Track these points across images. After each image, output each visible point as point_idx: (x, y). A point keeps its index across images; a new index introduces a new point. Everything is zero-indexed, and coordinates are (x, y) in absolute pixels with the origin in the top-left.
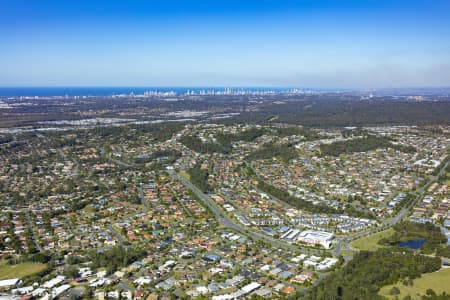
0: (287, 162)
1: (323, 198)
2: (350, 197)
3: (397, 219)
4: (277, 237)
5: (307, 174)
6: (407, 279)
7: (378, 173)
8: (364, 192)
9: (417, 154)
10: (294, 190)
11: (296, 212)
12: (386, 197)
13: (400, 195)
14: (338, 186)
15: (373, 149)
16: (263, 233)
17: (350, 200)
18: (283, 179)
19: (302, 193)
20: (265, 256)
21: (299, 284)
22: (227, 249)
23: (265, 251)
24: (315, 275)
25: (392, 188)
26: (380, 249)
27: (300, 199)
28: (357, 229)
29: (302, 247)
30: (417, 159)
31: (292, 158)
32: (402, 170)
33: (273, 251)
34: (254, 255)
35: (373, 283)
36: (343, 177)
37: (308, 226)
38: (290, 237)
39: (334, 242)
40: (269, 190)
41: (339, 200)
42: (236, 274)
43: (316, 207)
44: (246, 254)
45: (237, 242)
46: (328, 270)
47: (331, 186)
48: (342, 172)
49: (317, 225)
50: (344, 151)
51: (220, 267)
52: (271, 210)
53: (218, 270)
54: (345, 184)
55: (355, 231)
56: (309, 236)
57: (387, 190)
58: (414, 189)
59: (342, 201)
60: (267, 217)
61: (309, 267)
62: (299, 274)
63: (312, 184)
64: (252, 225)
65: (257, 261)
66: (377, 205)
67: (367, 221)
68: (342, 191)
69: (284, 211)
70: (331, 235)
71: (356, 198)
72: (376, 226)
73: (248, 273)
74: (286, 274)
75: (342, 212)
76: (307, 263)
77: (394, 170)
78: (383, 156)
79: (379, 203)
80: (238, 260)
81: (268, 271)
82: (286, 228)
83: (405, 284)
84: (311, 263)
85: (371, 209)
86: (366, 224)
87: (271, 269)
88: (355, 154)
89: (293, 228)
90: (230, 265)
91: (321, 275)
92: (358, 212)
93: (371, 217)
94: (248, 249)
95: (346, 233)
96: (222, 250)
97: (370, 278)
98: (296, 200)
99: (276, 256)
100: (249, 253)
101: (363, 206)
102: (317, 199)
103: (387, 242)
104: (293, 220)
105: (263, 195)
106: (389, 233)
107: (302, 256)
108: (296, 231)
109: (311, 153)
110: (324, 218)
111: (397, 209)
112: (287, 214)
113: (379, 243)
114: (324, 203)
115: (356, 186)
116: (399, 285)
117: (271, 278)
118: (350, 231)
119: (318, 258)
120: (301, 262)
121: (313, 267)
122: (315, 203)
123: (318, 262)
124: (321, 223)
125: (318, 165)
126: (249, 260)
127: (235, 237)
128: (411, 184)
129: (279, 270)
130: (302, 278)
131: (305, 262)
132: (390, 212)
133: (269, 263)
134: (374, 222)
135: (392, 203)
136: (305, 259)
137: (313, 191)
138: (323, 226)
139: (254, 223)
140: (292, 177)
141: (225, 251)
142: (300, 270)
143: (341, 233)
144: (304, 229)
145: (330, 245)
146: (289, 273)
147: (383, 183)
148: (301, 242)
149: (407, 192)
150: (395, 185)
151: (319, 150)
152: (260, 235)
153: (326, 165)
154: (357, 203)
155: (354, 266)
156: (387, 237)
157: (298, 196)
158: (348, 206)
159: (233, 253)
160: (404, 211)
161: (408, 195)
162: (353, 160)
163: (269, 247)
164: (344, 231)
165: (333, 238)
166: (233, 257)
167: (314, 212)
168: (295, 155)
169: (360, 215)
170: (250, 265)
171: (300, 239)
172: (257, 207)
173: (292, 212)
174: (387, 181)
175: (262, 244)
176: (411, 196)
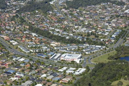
0: (46, 13)
1: (72, 35)
2: (88, 33)
3: (117, 45)
4: (47, 58)
5: (60, 20)
6: (126, 76)
7: (103, 18)
8: (96, 30)
9: (125, 6)
10: (53, 31)
11: (57, 43)
12: (110, 32)
13: (118, 31)
14: (80, 27)
15: (99, 3)
16: (39, 57)
17: (89, 35)
18: (45, 24)
19: (58, 32)
20: (43, 69)
21: (65, 83)
22: (18, 66)
23: (42, 67)
24: (74, 78)
25: (112, 27)
26: (109, 62)
27: (58, 36)
28: (95, 51)
29: (63, 63)
30: (126, 9)
31: (48, 11)
32: (118, 16)
33: (47, 66)
34: (36, 69)
35: (108, 80)
36: (82, 21)
37: (65, 51)
38: (56, 58)
39: (82, 59)
40: (37, 31)
41: (82, 35)
42: (27, 80)
43: (68, 40)
44: (31, 69)
45: (23, 62)
46: (81, 75)
47: (76, 27)
48: (81, 19)
49: (71, 50)
50: (81, 5)
51: (16, 77)
52: (41, 43)
53: (15, 78)
54: (84, 26)
55: (94, 53)
56: (67, 57)
57: (110, 28)
58: (126, 27)
59: (83, 36)
60: (39, 47)
61: (70, 74)
62: (64, 78)
63: (64, 26)
64: (31, 52)
65: (38, 72)
66: (105, 37)
67: (100, 46)
68: (83, 30)
69: (49, 43)
70: (80, 55)
71: (92, 33)
72: (106, 49)
73: (34, 79)
74: (57, 79)
75: (84, 43)
76: (68, 72)
77: (113, 16)
78: (106, 8)
79: (106, 36)
80: (26, 72)
81: (45, 78)
82: (52, 53)
83: (125, 79)
84: (70, 72)
85: (102, 40)
86: (100, 48)
87: (47, 76)
88: (88, 7)
89: (56, 53)
90: (22, 75)
91: (77, 78)
92: (94, 42)
93: (102, 44)
94: (32, 66)
95: (88, 54)
96: (15, 67)
97: (106, 77)
98: (55, 36)
99: (49, 69)
100: (33, 68)
101: (96, 38)
102: (68, 35)
103: (113, 58)
104: (55, 48)
105: (34, 34)
106: (114, 53)
107: (65, 68)
108: (59, 55)
109: (60, 7)
110: (74, 47)
111: (117, 39)
112: (52, 44)
113: (108, 59)
114: (73, 38)
115: (91, 27)
116: (122, 80)
117: (48, 81)
118: (91, 53)
119: (74, 69)
120: (65, 71)
121: (72, 73)
122: (67, 38)
123: (74, 70)
124: (73, 49)
125: (66, 14)
126: (33, 72)
127: (22, 60)
128: (123, 25)
129: (52, 76)
130: (66, 80)
131: (67, 71)
132: (113, 41)
133: (46, 73)
134: (104, 47)
135: (113, 36)
136: (67, 69)
137: (65, 31)
138: (74, 51)
139: (32, 51)
140: (50, 23)
141: (17, 67)
142: (65, 76)
143: (85, 54)
144: (63, 53)
145: (80, 61)
146: (59, 78)
147: (107, 24)
148: (63, 60)
149: (122, 29)
150: (114, 25)
151: (65, 5)
152: (37, 58)
153: (71, 14)
154: (93, 36)
155: (96, 72)
156: (113, 55)
157: (56, 34)
158: (87, 39)
159: (22, 68)
160: (121, 40)
161: (122, 31)
162: (87, 11)
163: (43, 64)
164: (87, 53)
165: (81, 57)
166: (23, 71)
167: (67, 43)
168: (51, 8)
169: (95, 43)
170: (34, 74)
171: (62, 59)
172: (31, 41)
173: (54, 44)
174: (109, 23)
175: (39, 62)
176: (124, 31)
